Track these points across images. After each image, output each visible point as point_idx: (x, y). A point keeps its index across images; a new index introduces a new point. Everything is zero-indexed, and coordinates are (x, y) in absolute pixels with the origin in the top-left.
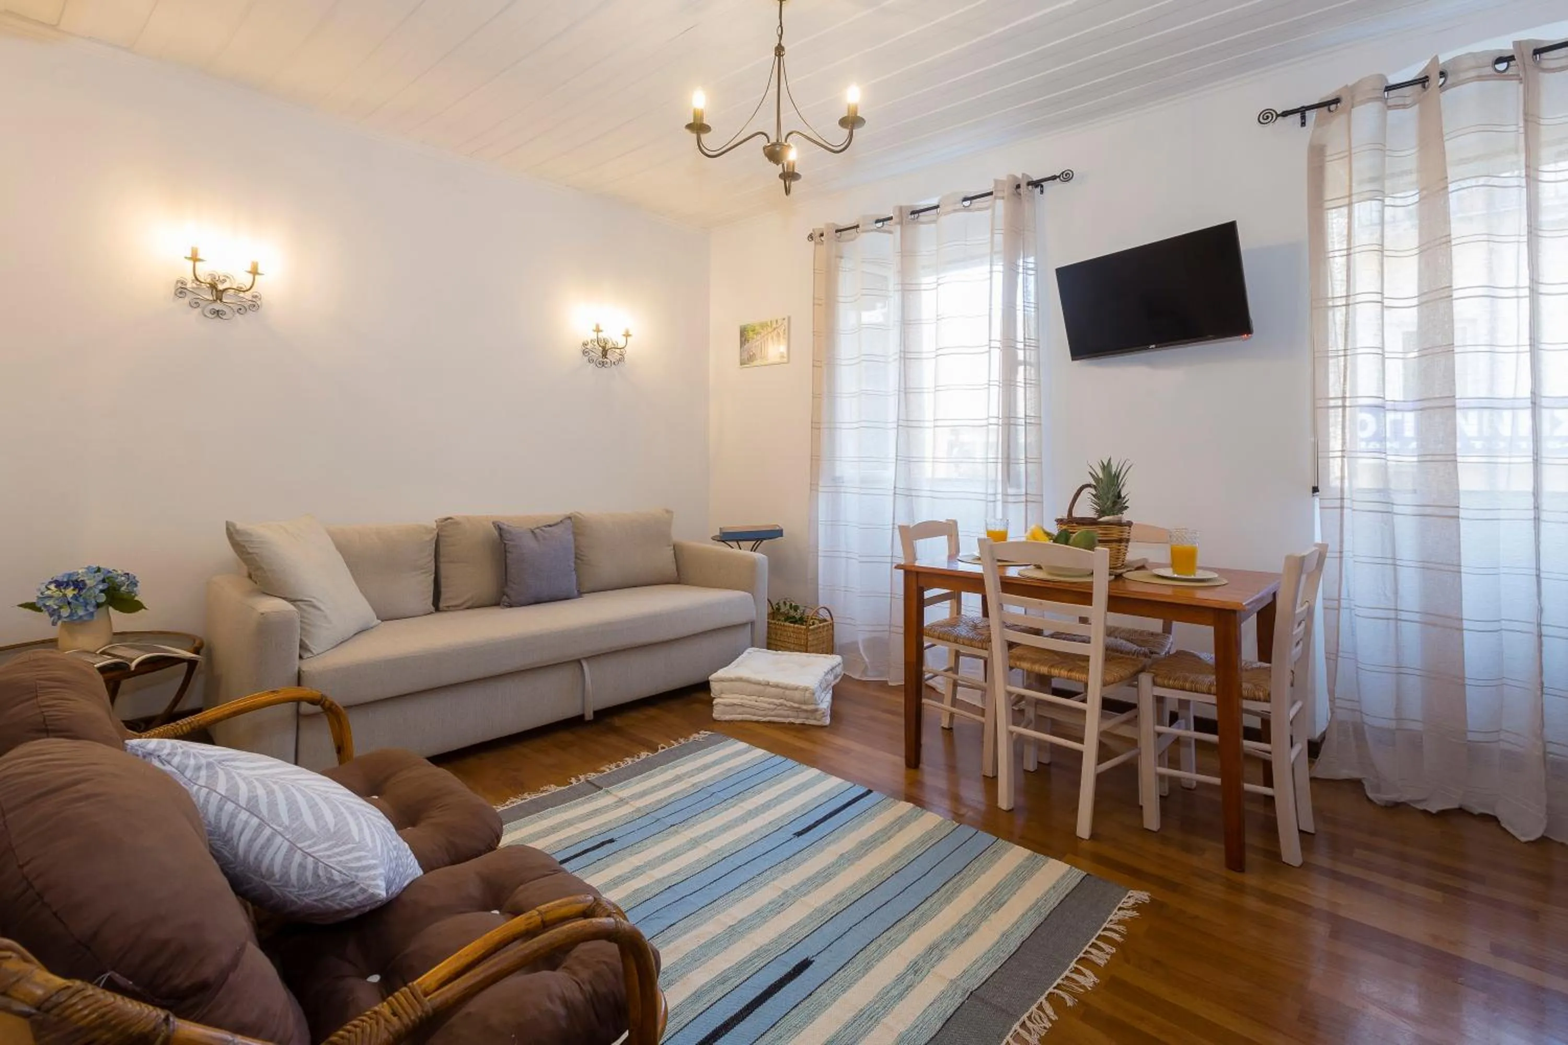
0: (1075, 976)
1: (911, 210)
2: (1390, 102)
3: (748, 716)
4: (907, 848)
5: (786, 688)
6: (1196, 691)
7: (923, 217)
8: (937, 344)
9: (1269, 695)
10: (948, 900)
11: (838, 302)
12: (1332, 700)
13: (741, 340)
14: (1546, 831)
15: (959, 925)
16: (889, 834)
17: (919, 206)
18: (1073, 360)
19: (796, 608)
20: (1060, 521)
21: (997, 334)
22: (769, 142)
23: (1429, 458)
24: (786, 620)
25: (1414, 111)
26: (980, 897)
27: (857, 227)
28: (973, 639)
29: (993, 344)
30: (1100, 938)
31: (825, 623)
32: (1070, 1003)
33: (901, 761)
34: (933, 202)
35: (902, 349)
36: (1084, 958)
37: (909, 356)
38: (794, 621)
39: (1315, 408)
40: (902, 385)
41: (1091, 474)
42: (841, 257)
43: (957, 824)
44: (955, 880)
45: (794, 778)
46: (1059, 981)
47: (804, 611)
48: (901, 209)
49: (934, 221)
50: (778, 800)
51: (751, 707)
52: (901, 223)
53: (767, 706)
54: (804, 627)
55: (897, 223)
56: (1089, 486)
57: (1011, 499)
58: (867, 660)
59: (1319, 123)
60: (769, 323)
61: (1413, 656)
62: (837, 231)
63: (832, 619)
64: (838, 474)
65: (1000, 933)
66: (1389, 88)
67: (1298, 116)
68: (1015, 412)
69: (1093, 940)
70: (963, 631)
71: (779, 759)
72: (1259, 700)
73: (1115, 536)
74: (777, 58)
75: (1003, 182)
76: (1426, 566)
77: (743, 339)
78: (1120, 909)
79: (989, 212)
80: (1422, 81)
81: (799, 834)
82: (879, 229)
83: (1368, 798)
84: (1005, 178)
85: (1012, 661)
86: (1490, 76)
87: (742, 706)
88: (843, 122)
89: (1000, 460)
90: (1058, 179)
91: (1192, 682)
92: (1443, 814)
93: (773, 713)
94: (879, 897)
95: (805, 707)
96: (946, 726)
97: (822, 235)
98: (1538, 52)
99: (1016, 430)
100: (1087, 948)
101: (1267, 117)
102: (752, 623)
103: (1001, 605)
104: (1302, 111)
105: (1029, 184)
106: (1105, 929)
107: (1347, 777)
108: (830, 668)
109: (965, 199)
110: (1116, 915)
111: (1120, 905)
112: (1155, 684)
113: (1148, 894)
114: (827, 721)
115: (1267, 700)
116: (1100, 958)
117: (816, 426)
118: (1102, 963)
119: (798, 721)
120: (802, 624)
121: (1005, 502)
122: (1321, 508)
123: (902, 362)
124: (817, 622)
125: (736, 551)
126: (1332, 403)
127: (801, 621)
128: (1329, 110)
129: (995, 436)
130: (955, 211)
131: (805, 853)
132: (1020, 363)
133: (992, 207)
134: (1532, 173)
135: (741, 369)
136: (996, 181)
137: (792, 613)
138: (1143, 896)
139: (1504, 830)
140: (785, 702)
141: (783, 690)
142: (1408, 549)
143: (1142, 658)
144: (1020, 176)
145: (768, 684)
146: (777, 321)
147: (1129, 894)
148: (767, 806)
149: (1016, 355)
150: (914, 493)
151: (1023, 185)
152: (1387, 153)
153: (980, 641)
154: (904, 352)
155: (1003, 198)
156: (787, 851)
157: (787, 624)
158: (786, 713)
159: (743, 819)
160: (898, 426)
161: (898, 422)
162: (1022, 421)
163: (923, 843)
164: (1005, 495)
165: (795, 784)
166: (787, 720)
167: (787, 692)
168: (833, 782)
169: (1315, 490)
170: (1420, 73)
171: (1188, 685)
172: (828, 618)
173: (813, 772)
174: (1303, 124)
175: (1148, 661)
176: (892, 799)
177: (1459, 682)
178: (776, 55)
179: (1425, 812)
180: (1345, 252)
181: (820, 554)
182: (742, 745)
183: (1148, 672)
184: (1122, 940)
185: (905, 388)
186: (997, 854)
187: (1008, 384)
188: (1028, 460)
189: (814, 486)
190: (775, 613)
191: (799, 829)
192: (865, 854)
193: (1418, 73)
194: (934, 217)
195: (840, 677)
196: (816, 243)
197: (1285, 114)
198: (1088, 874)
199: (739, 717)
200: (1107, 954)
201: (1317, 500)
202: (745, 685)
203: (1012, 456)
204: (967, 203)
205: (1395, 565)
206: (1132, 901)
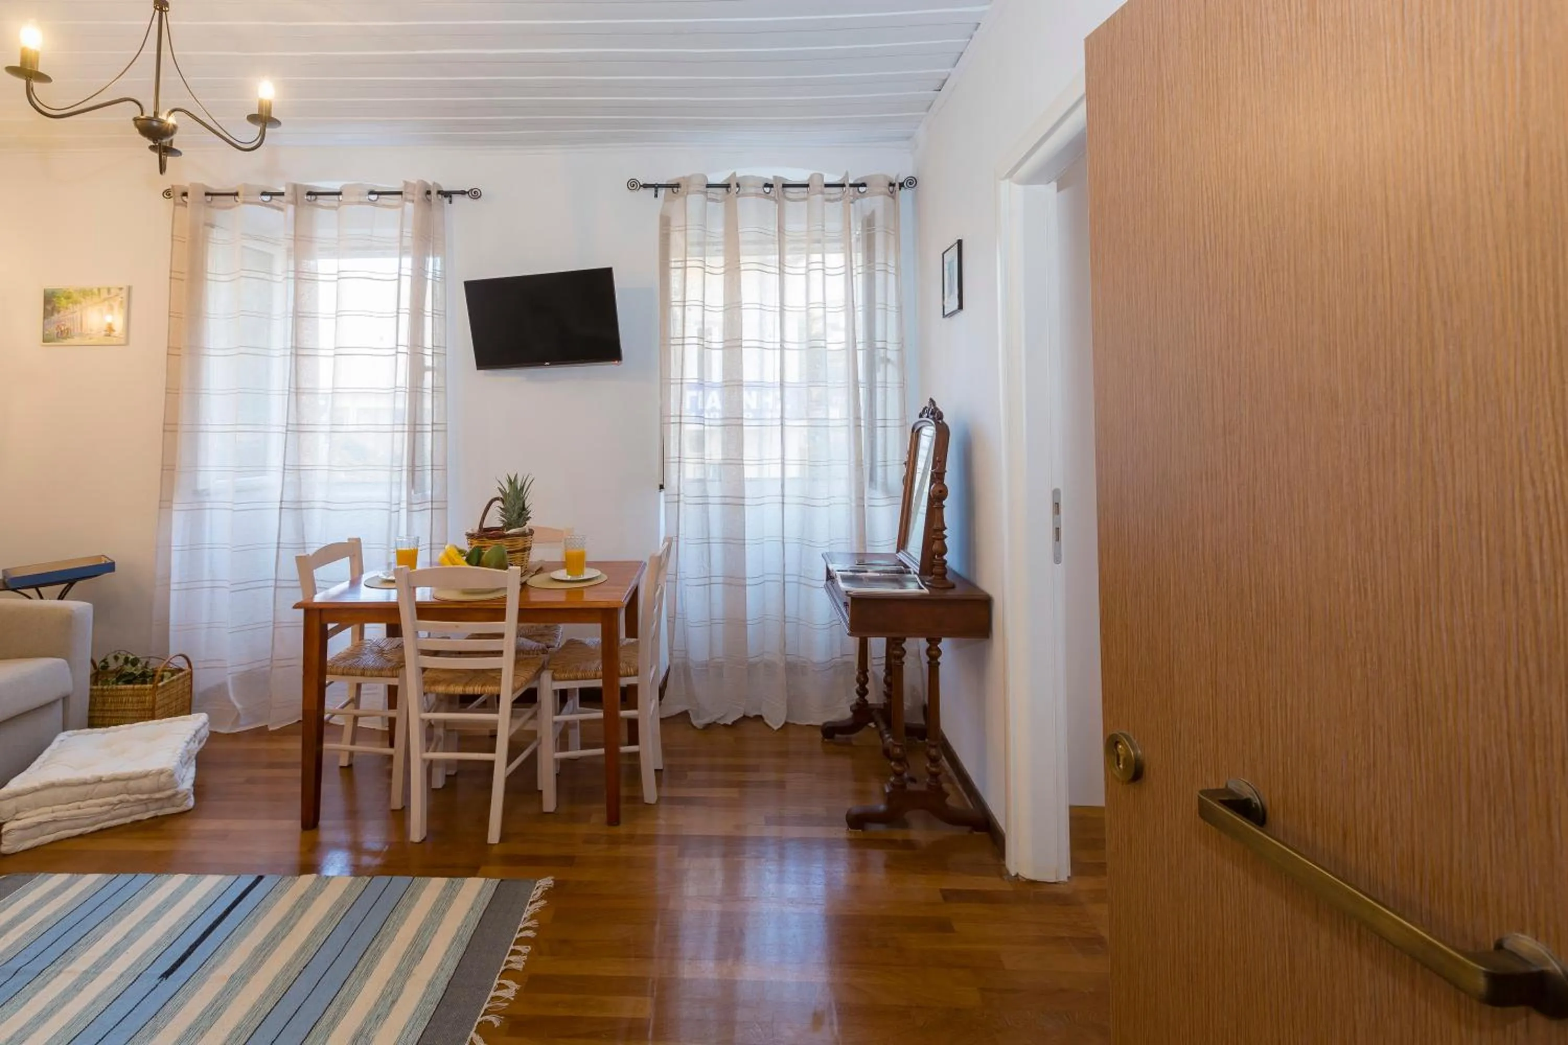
0: (499, 993)
1: (308, 190)
2: (709, 196)
3: (63, 832)
4: (314, 932)
5: (129, 778)
6: (586, 679)
7: (321, 200)
8: (335, 343)
9: (637, 671)
10: (368, 973)
11: (207, 280)
12: (671, 654)
13: (45, 309)
14: (787, 717)
15: (383, 997)
16: (291, 924)
17: (319, 188)
18: (478, 369)
19: (135, 662)
20: (471, 536)
21: (404, 339)
22: (142, 114)
23: (729, 461)
24: (118, 680)
25: (721, 206)
26: (403, 951)
27: (236, 194)
28: (382, 669)
29: (401, 349)
30: (519, 942)
31: (181, 674)
32: (497, 1024)
33: (297, 824)
34: (335, 186)
35: (294, 345)
36: (505, 970)
37: (301, 352)
38: (130, 679)
39: (662, 424)
40: (293, 385)
41: (500, 489)
42: (212, 226)
43: (369, 879)
44: (373, 946)
45: (152, 897)
46: (486, 1006)
47: (147, 663)
48: (295, 187)
49: (336, 208)
50: (129, 939)
51: (70, 818)
52: (295, 202)
53: (98, 809)
54: (149, 686)
55: (288, 202)
56: (497, 499)
57: (416, 507)
58: (239, 706)
59: (666, 200)
60: (96, 291)
61: (718, 611)
62: (207, 194)
63: (190, 666)
64: (201, 487)
65: (426, 983)
66: (709, 186)
67: (653, 190)
68: (422, 418)
69: (512, 947)
70: (369, 660)
71: (123, 878)
72: (630, 676)
73: (520, 547)
74: (157, 12)
75: (414, 186)
76: (726, 541)
77: (49, 308)
78: (531, 903)
79: (400, 209)
80: (727, 186)
81: (167, 975)
82: (264, 203)
83: (692, 725)
84: (415, 182)
85: (426, 687)
86: (761, 194)
87: (55, 821)
88: (253, 118)
89: (405, 468)
90: (467, 195)
91: (583, 671)
92: (734, 723)
93: (106, 817)
94: (287, 1009)
95: (157, 796)
96: (346, 764)
97: (185, 194)
98: (785, 186)
99: (423, 437)
100: (507, 958)
101: (633, 185)
102: (65, 699)
103: (417, 632)
104: (656, 187)
105: (439, 192)
106: (521, 931)
107: (679, 711)
108: (194, 732)
109: (372, 193)
110: (529, 910)
111: (531, 900)
112: (554, 679)
113: (552, 878)
114: (191, 803)
115: (636, 674)
116: (518, 963)
117: (170, 428)
118: (520, 967)
119: (146, 816)
120: (144, 682)
121: (409, 511)
122: (666, 502)
123: (293, 359)
124: (167, 674)
125: (36, 602)
126: (672, 420)
127: (144, 677)
128: (673, 192)
129: (401, 442)
130: (360, 203)
131: (180, 996)
132: (427, 369)
133: (401, 206)
134: (782, 266)
135: (43, 346)
136: (406, 183)
137: (129, 669)
138: (546, 882)
139: (767, 725)
140: (127, 797)
141: (125, 782)
142: (716, 531)
143: (541, 656)
144: (430, 183)
145: (100, 781)
146: (109, 290)
147: (537, 885)
148: (115, 952)
149: (423, 360)
150: (304, 505)
151: (434, 193)
152: (708, 233)
153: (389, 670)
154: (296, 348)
155: (413, 201)
156: (151, 1005)
157: (122, 686)
158: (127, 811)
159: (77, 988)
160: (287, 431)
161: (287, 426)
162: (429, 428)
163: (332, 918)
164: (410, 504)
165: (153, 907)
166: (128, 820)
167: (132, 784)
168: (210, 883)
169: (662, 487)
170: (725, 181)
171: (579, 675)
172: (185, 666)
173: (178, 880)
174: (656, 196)
175: (546, 657)
176: (290, 877)
177: (743, 623)
178: (156, 8)
179: (725, 725)
180: (681, 304)
181: (173, 587)
182: (59, 879)
183: (548, 669)
184: (535, 934)
185: (297, 389)
186: (415, 897)
187: (415, 391)
188: (435, 468)
189: (165, 503)
190: (100, 673)
191: (167, 967)
192: (262, 962)
193: (724, 178)
194: (336, 204)
195: (205, 739)
196: (176, 204)
197: (646, 186)
198: (502, 880)
199: (51, 838)
200: (525, 954)
201: (662, 494)
202: (60, 791)
203: (417, 463)
204: (374, 197)
205: (709, 543)
206: (540, 891)
